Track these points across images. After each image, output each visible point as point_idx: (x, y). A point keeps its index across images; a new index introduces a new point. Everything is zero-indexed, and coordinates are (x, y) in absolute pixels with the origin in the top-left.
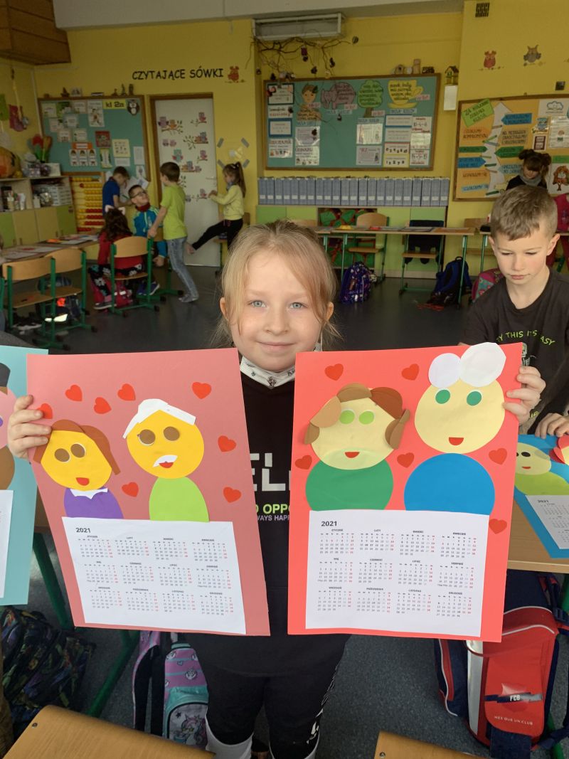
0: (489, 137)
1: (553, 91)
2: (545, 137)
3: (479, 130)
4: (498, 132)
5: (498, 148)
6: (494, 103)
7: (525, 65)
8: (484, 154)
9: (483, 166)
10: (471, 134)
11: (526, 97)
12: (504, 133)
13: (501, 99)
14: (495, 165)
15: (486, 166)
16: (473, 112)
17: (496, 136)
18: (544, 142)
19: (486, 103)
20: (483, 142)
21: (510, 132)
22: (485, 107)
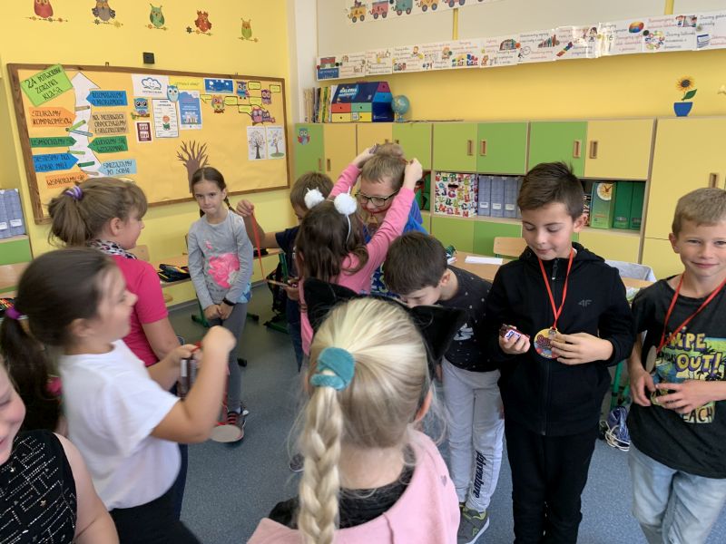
0: (75, 122)
1: (140, 64)
2: (148, 124)
3: (56, 112)
4: (85, 115)
5: (92, 139)
6: (70, 73)
7: (97, 22)
8: (72, 148)
9: (76, 165)
10: (44, 118)
11: (107, 68)
12: (95, 117)
13: (80, 68)
14: (93, 163)
15: (80, 165)
16: (39, 84)
17: (84, 122)
18: (149, 130)
19: (57, 71)
20: (67, 130)
21: (103, 117)
22: (55, 77)
